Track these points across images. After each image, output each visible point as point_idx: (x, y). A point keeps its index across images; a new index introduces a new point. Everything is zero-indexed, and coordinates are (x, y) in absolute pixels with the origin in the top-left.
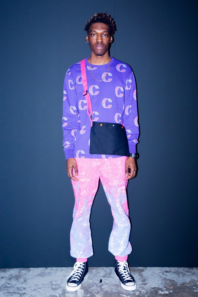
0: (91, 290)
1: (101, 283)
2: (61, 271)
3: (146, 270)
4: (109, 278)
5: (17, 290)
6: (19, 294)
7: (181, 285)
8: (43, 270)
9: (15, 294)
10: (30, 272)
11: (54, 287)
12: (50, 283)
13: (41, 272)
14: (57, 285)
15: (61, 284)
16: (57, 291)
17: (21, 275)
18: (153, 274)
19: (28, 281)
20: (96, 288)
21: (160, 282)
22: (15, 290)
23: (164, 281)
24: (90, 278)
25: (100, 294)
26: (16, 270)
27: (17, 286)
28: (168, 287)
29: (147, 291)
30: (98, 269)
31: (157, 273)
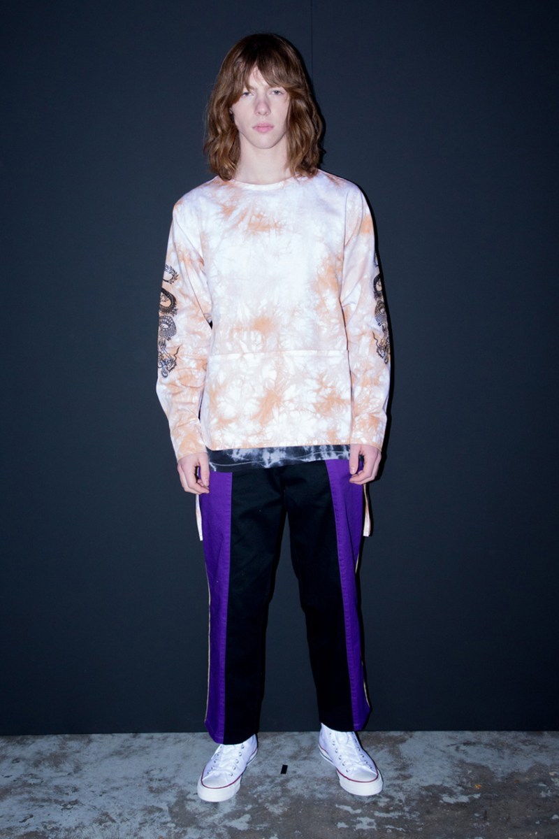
0: (256, 792)
1: (284, 775)
2: (175, 743)
3: (410, 739)
4: (308, 762)
5: (54, 792)
6: (60, 803)
7: (506, 779)
8: (127, 740)
9: (48, 804)
10: (92, 745)
11: (155, 785)
12: (145, 775)
13: (122, 747)
14: (165, 779)
15: (174, 777)
16: (164, 797)
17: (66, 753)
18: (428, 749)
19: (86, 770)
20: (269, 788)
21: (447, 771)
22: (49, 794)
23: (459, 770)
25: (281, 804)
26: (54, 740)
27: (57, 782)
28: (470, 783)
29: (409, 795)
30: (276, 738)
31: (442, 748)
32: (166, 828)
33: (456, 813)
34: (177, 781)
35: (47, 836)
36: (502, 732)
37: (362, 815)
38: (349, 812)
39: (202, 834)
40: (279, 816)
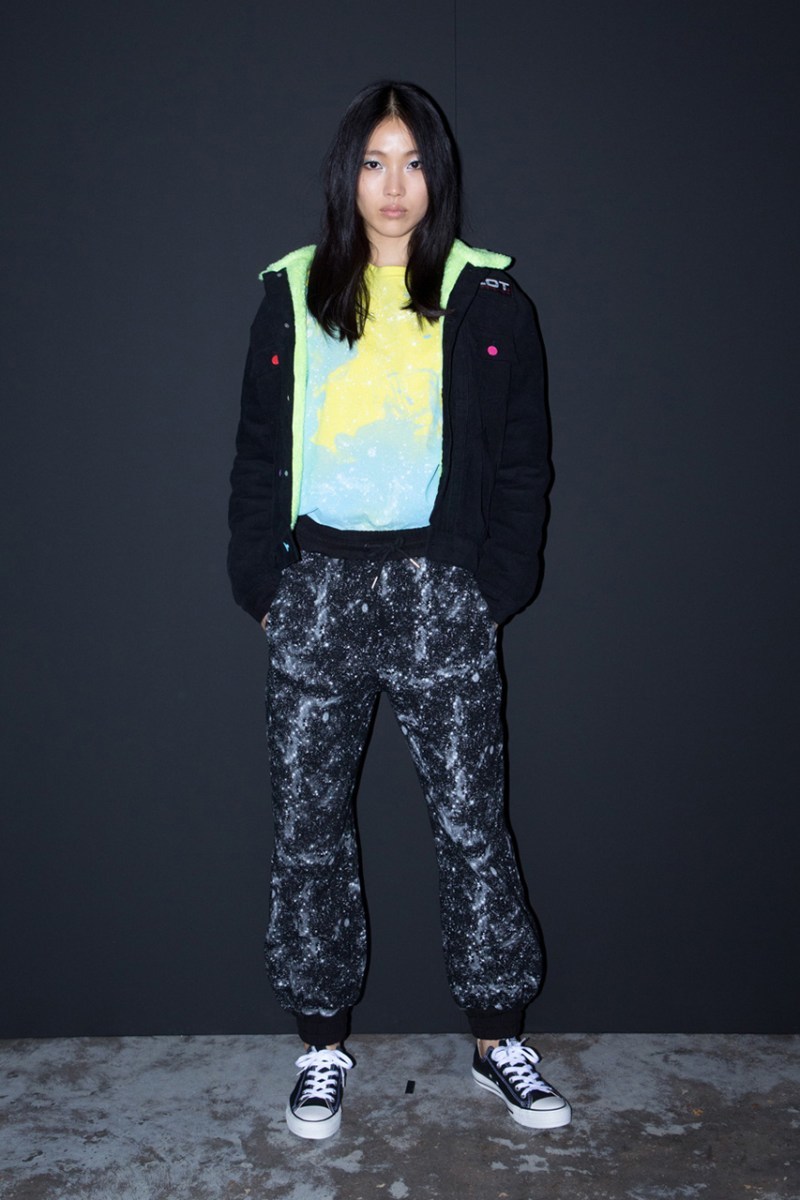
0: (370, 1119)
1: (410, 1095)
2: (248, 1050)
3: (595, 1045)
4: (444, 1076)
5: (72, 1119)
6: (81, 1134)
7: (740, 1102)
8: (176, 1045)
9: (64, 1135)
10: (124, 1052)
11: (220, 1108)
12: (205, 1095)
13: (169, 1054)
14: (234, 1101)
15: (248, 1098)
16: (233, 1125)
17: (85, 1063)
18: (622, 1060)
19: (117, 1087)
20: (389, 1113)
21: (652, 1090)
22: (64, 1122)
23: (669, 1089)
24: (368, 1077)
25: (407, 1136)
26: (68, 1045)
27: (74, 1105)
28: (685, 1108)
29: (596, 1124)
30: (397, 1042)
31: (644, 1059)
32: (239, 1169)
33: (667, 1150)
34: (253, 1103)
35: (64, 1180)
36: (732, 1036)
37: (527, 1152)
38: (507, 1147)
39: (294, 1177)
40: (406, 1152)
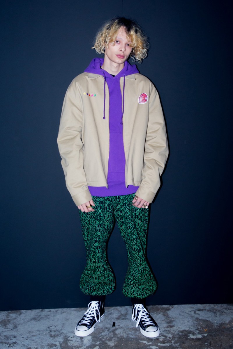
0: (101, 336)
1: (114, 327)
2: (61, 314)
3: (172, 308)
4: (125, 320)
5: (4, 339)
6: (7, 343)
7: (219, 326)
8: (39, 312)
9: (2, 344)
10: (22, 315)
11: (53, 333)
12: (48, 329)
13: (36, 316)
14: (57, 331)
15: (62, 329)
16: (57, 339)
17: (9, 320)
18: (181, 313)
19: (19, 327)
20: (107, 333)
21: (191, 323)
22: (2, 339)
23: (196, 322)
25: (113, 341)
26: (4, 314)
27: (5, 334)
28: (202, 329)
29: (174, 335)
31: (187, 312)
33: (197, 343)
34: (63, 331)
36: (215, 304)
37: (152, 345)
38: (146, 344)
40: (113, 346)
